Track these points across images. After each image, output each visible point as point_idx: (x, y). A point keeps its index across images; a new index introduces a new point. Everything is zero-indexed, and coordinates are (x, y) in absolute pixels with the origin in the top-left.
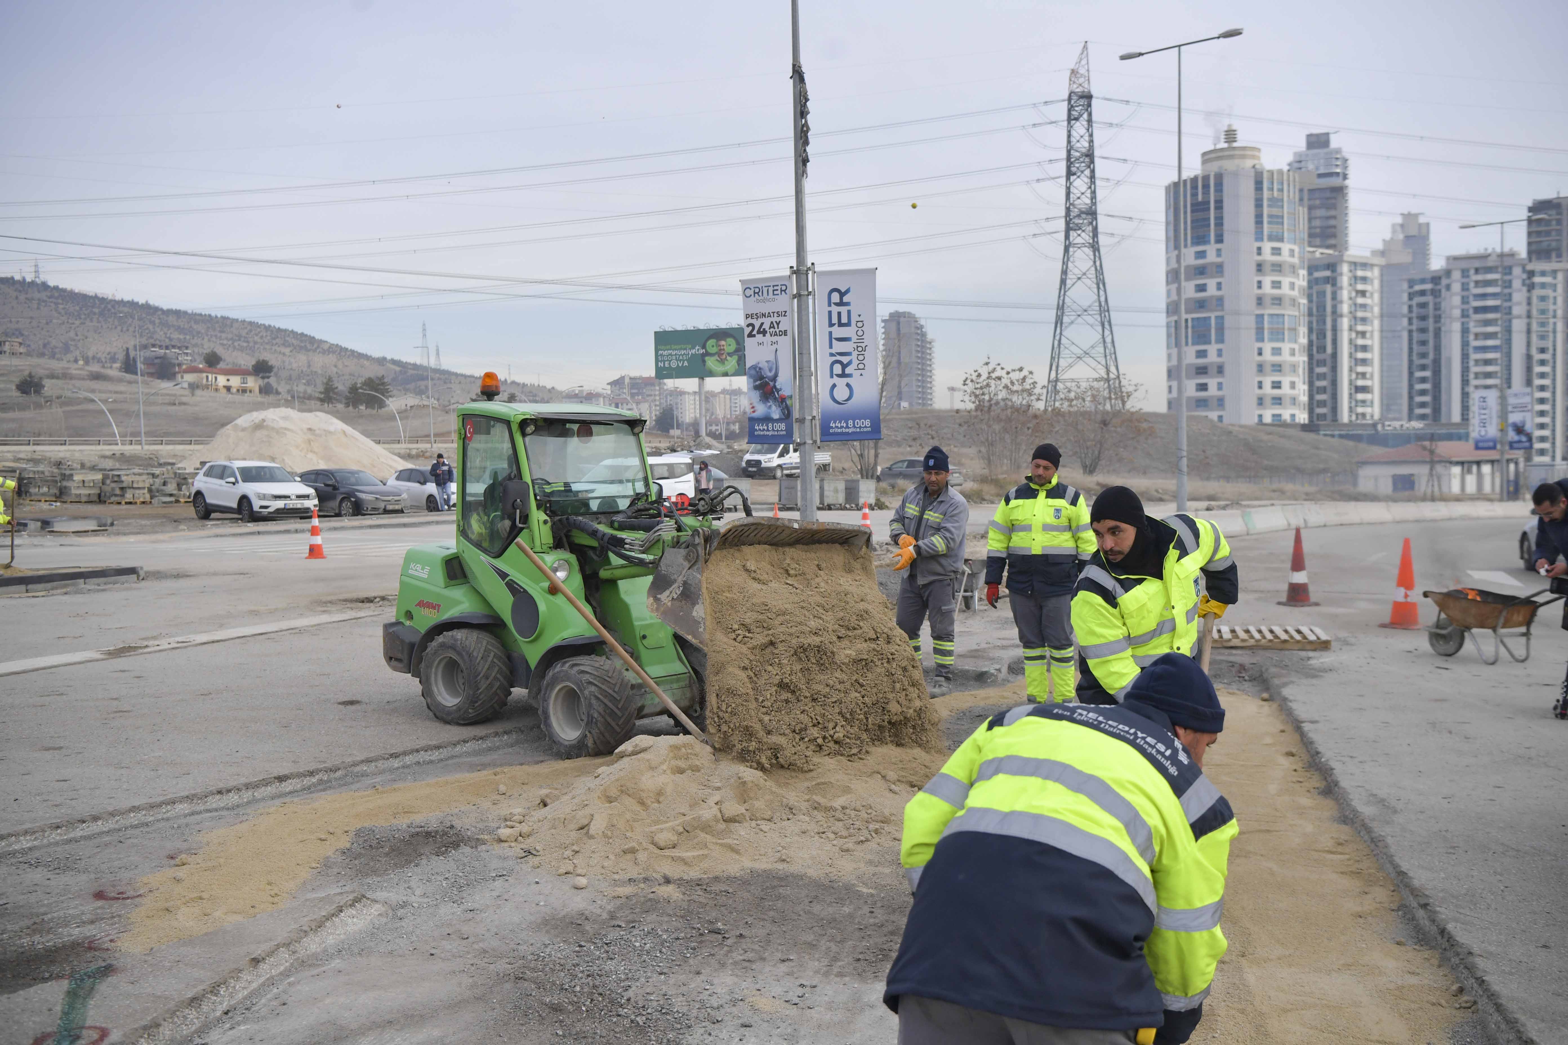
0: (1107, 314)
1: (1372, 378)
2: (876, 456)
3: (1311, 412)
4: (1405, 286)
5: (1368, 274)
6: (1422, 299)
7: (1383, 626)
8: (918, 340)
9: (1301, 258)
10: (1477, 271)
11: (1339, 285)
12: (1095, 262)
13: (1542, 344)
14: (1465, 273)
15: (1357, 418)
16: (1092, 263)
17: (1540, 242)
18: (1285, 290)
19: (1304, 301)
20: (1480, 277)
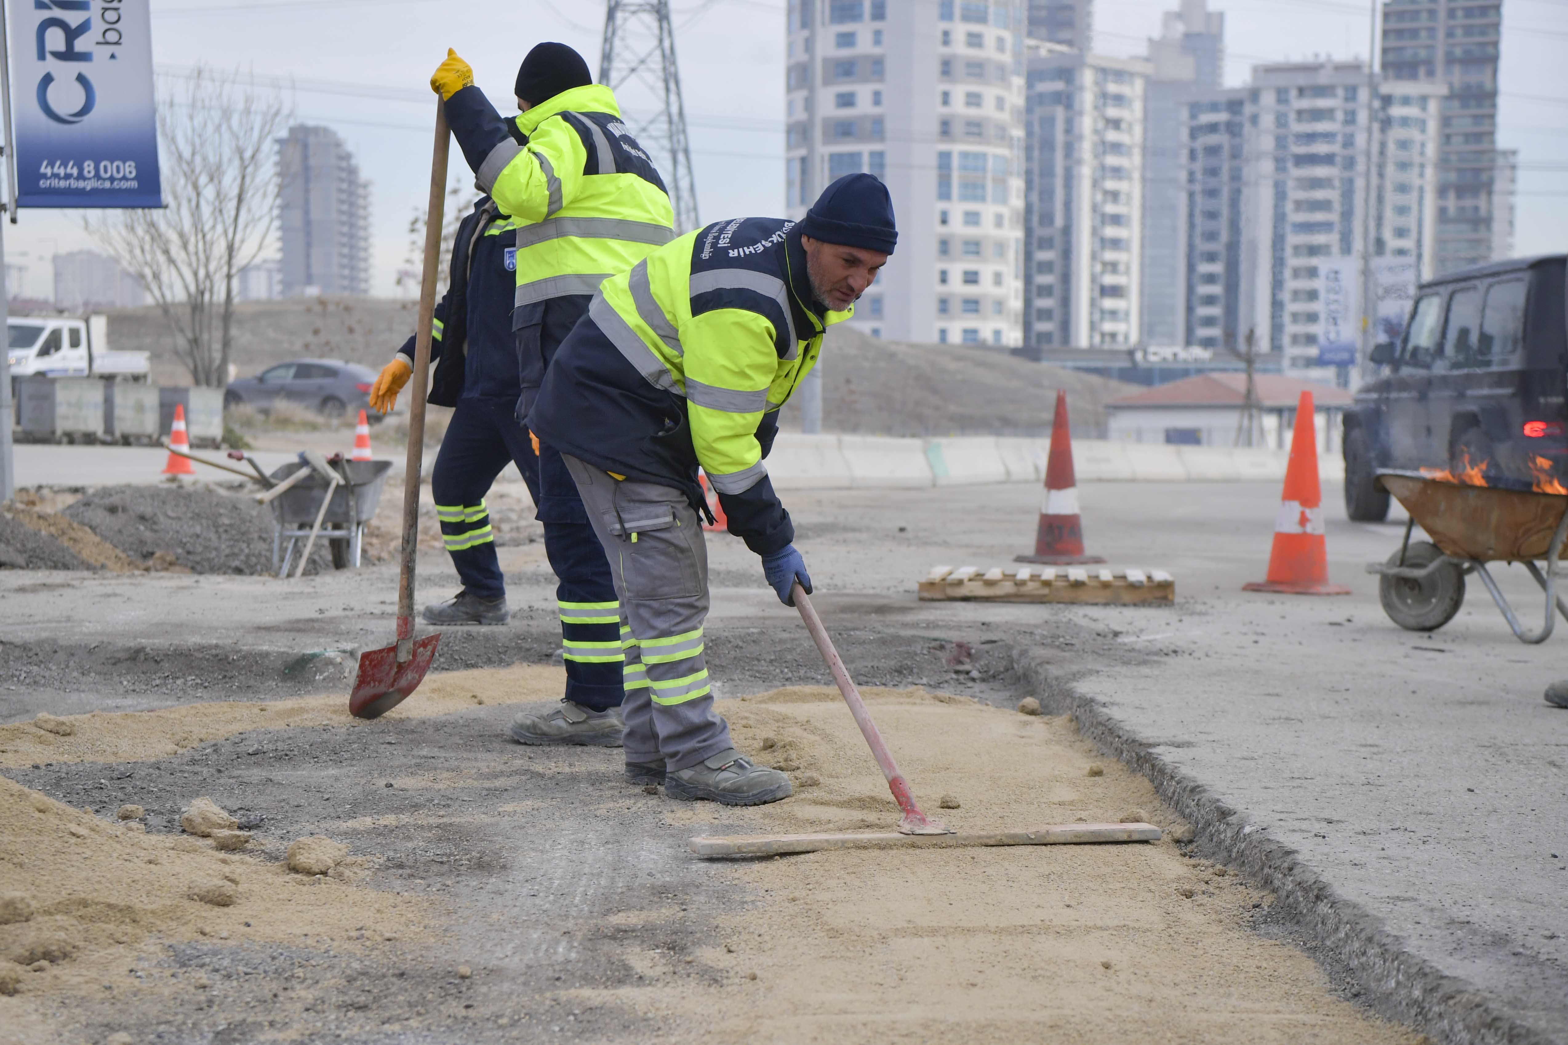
0: (682, 137)
1: (1127, 272)
2: (226, 343)
3: (1027, 327)
4: (1185, 114)
5: (1125, 90)
6: (1212, 139)
7: (1254, 588)
8: (342, 180)
9: (1017, 55)
10: (1301, 91)
11: (1077, 106)
12: (661, 41)
13: (1401, 221)
14: (1282, 95)
15: (1102, 341)
16: (654, 42)
17: (1401, 49)
18: (988, 110)
19: (1018, 133)
20: (1305, 103)
